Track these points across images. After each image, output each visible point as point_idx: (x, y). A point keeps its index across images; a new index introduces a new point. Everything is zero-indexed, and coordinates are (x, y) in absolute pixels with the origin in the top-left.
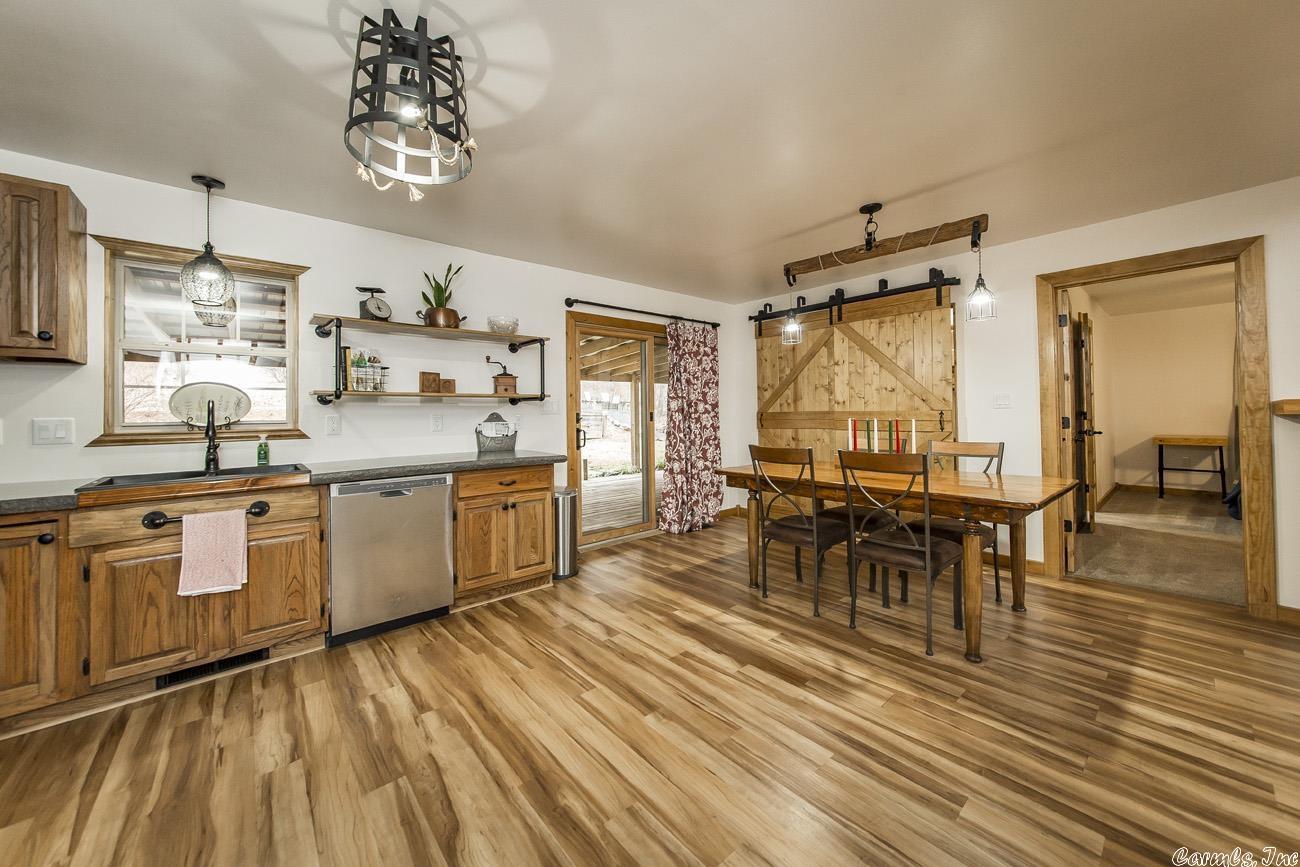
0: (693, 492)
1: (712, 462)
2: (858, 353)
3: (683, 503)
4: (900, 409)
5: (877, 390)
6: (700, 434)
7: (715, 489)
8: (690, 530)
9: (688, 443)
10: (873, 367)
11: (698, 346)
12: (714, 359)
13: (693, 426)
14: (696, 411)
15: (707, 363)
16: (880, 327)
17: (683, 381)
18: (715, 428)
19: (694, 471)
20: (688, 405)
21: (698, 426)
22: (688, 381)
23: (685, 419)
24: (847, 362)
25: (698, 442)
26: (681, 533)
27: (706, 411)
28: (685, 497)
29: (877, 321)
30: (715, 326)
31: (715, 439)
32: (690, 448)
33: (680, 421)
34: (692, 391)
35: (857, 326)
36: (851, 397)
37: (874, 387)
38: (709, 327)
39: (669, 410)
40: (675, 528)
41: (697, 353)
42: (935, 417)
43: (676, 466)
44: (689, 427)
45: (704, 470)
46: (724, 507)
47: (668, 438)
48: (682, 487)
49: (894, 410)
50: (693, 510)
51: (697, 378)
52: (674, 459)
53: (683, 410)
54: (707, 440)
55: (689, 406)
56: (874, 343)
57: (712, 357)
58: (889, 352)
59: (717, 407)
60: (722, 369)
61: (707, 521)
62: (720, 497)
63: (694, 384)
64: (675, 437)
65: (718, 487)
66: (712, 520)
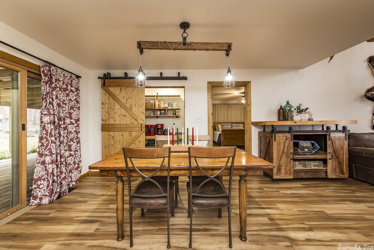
0: (61, 172)
1: (75, 151)
2: (112, 100)
3: (54, 181)
4: (127, 123)
5: (119, 115)
6: (67, 136)
7: (77, 165)
8: (59, 197)
9: (58, 143)
10: (117, 106)
11: (67, 85)
12: (77, 95)
13: (62, 132)
14: (64, 123)
15: (72, 96)
16: (121, 91)
17: (55, 104)
18: (77, 132)
19: (63, 160)
20: (58, 119)
21: (66, 132)
22: (59, 105)
23: (56, 128)
24: (107, 104)
25: (66, 142)
26: (51, 202)
27: (71, 123)
28: (55, 178)
29: (119, 88)
30: (78, 77)
31: (77, 138)
32: (60, 146)
33: (51, 130)
34: (62, 111)
35: (111, 89)
36: (109, 118)
37: (118, 114)
38: (74, 76)
39: (42, 122)
40: (46, 201)
41: (65, 90)
42: (139, 126)
43: (48, 159)
44: (59, 133)
45: (69, 157)
46: (82, 174)
47: (40, 141)
48: (52, 173)
49: (126, 123)
50: (61, 183)
51: (66, 104)
52: (46, 155)
53: (54, 122)
54: (72, 140)
55: (60, 120)
56: (118, 97)
57: (76, 93)
58: (124, 101)
59: (79, 121)
60: (82, 100)
61: (71, 186)
62: (79, 170)
63: (63, 107)
64: (47, 140)
65: (78, 164)
66: (74, 183)
